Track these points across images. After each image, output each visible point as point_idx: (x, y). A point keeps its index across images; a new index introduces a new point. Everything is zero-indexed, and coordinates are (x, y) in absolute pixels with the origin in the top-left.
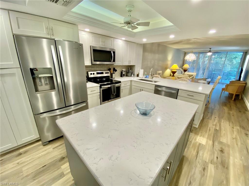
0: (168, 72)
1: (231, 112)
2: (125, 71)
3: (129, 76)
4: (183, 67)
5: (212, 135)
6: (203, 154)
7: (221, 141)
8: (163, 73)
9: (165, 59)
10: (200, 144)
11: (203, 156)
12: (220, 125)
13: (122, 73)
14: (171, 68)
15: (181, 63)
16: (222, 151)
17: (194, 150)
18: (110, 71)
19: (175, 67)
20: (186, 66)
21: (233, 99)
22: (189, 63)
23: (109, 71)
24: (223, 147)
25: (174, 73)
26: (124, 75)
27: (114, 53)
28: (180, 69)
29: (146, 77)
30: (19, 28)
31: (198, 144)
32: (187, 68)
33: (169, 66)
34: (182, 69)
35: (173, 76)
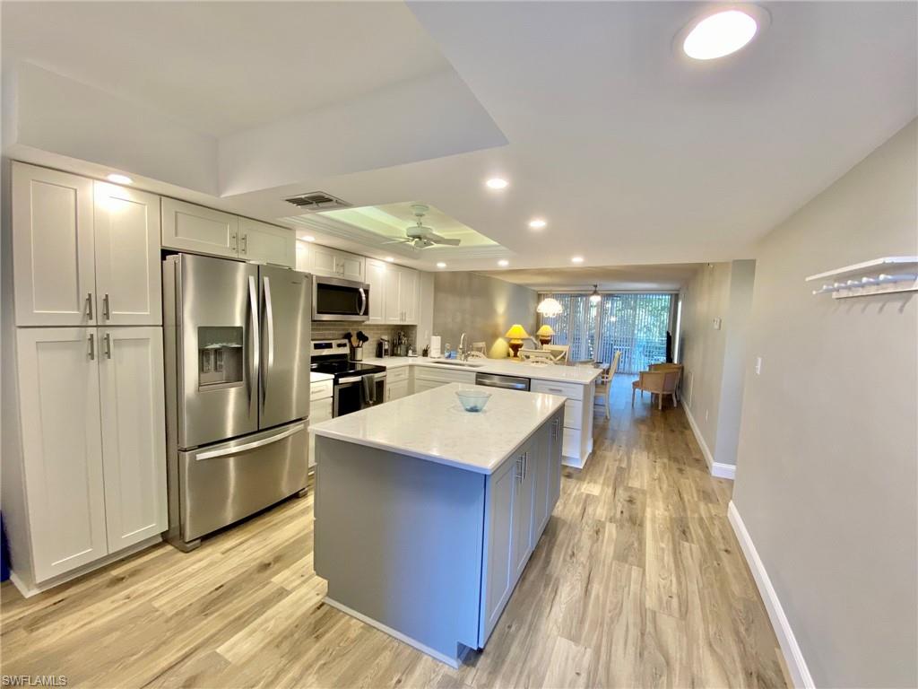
0: (501, 345)
1: (655, 434)
2: (388, 341)
3: (400, 355)
4: (538, 333)
5: (613, 478)
6: (595, 510)
7: (630, 485)
8: (489, 347)
9: (490, 311)
10: (588, 496)
11: (594, 514)
12: (629, 459)
13: (380, 345)
14: (507, 335)
15: (532, 321)
16: (631, 501)
17: (577, 506)
18: (350, 341)
19: (518, 331)
20: (546, 330)
21: (660, 408)
22: (552, 322)
23: (346, 341)
24: (634, 495)
25: (516, 348)
26: (386, 351)
27: (367, 292)
28: (531, 337)
29: (449, 357)
30: (176, 234)
31: (584, 496)
32: (549, 334)
33: (501, 329)
34: (537, 337)
35: (515, 355)
